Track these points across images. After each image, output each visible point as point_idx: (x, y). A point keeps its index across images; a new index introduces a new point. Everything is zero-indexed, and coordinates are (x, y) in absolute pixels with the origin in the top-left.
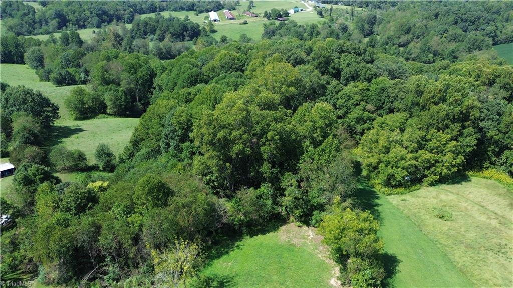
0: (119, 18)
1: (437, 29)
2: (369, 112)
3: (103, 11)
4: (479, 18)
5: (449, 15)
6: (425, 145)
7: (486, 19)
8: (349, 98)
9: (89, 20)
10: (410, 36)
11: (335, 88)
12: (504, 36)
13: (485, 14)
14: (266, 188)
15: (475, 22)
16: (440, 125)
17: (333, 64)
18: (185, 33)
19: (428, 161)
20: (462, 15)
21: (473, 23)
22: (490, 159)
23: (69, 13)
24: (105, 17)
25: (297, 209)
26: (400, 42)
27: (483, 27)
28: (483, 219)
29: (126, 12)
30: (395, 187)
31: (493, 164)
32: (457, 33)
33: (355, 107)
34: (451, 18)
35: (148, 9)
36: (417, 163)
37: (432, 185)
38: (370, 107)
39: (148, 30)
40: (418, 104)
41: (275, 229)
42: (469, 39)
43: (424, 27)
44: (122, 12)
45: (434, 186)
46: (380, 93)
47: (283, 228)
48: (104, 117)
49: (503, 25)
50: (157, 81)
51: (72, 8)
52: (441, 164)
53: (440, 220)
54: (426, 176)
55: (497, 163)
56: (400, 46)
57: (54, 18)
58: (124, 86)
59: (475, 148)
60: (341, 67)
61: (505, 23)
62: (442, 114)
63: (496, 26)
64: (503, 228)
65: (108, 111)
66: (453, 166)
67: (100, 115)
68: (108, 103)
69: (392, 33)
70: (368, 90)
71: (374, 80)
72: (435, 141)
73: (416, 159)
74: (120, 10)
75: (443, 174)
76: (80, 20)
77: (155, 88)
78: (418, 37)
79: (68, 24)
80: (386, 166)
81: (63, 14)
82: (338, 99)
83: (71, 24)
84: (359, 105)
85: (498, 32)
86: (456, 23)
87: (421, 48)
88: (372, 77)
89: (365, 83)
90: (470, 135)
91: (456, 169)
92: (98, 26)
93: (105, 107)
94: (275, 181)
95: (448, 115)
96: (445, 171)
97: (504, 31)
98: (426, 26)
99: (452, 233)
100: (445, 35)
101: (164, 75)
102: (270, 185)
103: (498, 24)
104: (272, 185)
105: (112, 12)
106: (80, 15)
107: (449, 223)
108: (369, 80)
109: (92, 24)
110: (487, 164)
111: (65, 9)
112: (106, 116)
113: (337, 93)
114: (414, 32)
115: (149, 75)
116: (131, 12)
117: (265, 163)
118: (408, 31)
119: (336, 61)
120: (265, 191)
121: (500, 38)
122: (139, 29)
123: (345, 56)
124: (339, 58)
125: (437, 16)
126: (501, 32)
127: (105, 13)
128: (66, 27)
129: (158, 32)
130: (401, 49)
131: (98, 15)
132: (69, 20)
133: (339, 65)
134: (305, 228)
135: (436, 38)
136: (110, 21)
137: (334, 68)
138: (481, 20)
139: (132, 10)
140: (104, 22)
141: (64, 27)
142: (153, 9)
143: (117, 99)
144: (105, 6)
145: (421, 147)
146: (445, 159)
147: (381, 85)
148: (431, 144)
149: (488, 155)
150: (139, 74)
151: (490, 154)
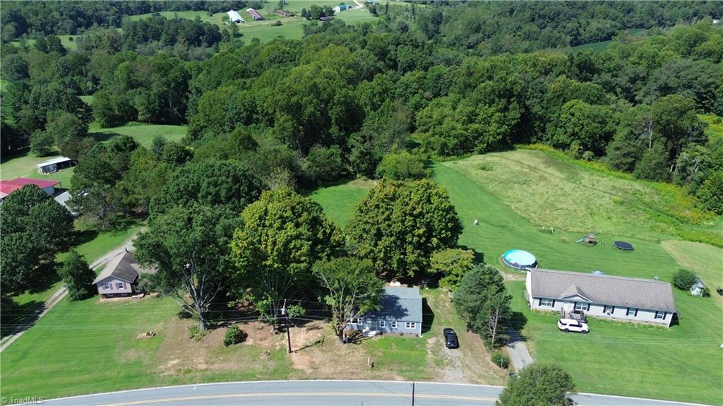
0: (101, 21)
1: (510, 26)
2: (427, 99)
3: (77, 11)
4: (559, 14)
5: (525, 11)
6: (475, 119)
7: (567, 15)
8: (407, 86)
9: (59, 25)
10: (481, 35)
11: (392, 77)
12: (588, 35)
13: (566, 9)
14: (335, 149)
15: (554, 18)
16: (487, 101)
17: (389, 55)
18: (201, 38)
19: (476, 131)
20: (540, 10)
21: (553, 20)
22: (536, 134)
23: (31, 15)
24: (81, 20)
25: (363, 163)
26: (470, 43)
27: (563, 24)
28: (518, 168)
29: (109, 13)
30: (448, 155)
31: (540, 139)
32: (531, 30)
33: (413, 96)
34: (528, 14)
35: (138, 8)
36: (467, 134)
37: (481, 153)
38: (427, 94)
39: (150, 35)
40: (470, 86)
41: (345, 183)
42: (544, 37)
43: (496, 25)
44: (104, 12)
45: (483, 154)
46: (436, 80)
47: (352, 182)
48: (136, 125)
49: (587, 22)
50: (192, 84)
51: (34, 8)
52: (488, 134)
53: (483, 171)
54: (476, 146)
55: (544, 139)
56: (469, 47)
57: (9, 22)
58: (155, 89)
59: (519, 120)
60: (398, 59)
61: (590, 20)
62: (489, 89)
63: (579, 23)
64: (531, 173)
65: (140, 118)
66: (499, 134)
67: (130, 123)
68: (140, 108)
69: (460, 32)
70: (425, 78)
71: (430, 68)
72: (482, 114)
73: (466, 130)
74: (101, 10)
75: (490, 141)
76: (46, 24)
77: (190, 92)
78: (489, 37)
79: (29, 30)
80: (440, 136)
81: (20, 17)
82: (396, 89)
83: (34, 31)
84: (417, 93)
85: (581, 30)
86: (533, 20)
87: (492, 49)
88: (429, 66)
89: (423, 72)
90: (514, 109)
91: (500, 137)
92: (73, 33)
93: (136, 112)
94: (342, 142)
95: (493, 91)
96: (491, 138)
97: (588, 29)
98: (497, 23)
99: (490, 177)
100: (518, 33)
101: (201, 76)
102: (338, 146)
103: (581, 21)
104: (340, 147)
105: (90, 13)
106: (45, 18)
107: (489, 172)
108: (426, 69)
109: (65, 29)
110: (534, 139)
111: (24, 10)
112: (138, 123)
113: (395, 82)
114: (485, 31)
115: (183, 77)
116: (116, 12)
117: (333, 126)
118: (478, 30)
119: (393, 53)
120: (335, 151)
121: (583, 37)
122: (135, 34)
123: (402, 48)
124: (396, 50)
125: (511, 12)
126: (585, 30)
127: (80, 14)
128: (28, 34)
129: (164, 37)
130: (471, 50)
131: (71, 17)
132: (31, 25)
133: (397, 57)
134: (370, 181)
135: (507, 36)
136: (88, 25)
137: (390, 60)
138: (561, 16)
139: (117, 10)
140: (81, 27)
141: (24, 35)
142: (145, 9)
143: (150, 104)
144: (80, 5)
145: (471, 121)
146: (490, 128)
147: (436, 73)
148: (479, 118)
149: (535, 131)
150: (171, 76)
151: (536, 129)
